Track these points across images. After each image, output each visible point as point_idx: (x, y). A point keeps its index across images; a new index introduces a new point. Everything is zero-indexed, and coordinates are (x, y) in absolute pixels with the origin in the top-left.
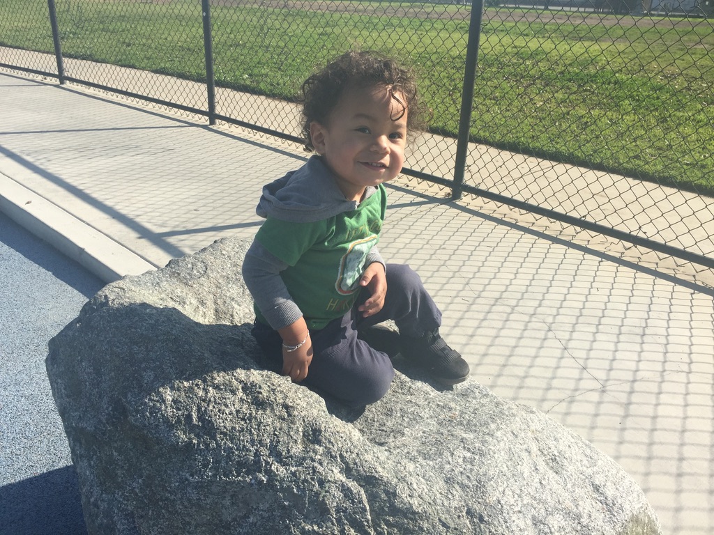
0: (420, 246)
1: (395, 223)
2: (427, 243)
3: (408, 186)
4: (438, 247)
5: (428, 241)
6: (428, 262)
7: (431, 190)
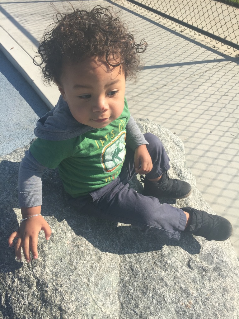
0: (213, 92)
1: (201, 74)
2: (218, 91)
3: (215, 47)
4: (223, 94)
5: (219, 89)
6: (215, 105)
7: (228, 51)
